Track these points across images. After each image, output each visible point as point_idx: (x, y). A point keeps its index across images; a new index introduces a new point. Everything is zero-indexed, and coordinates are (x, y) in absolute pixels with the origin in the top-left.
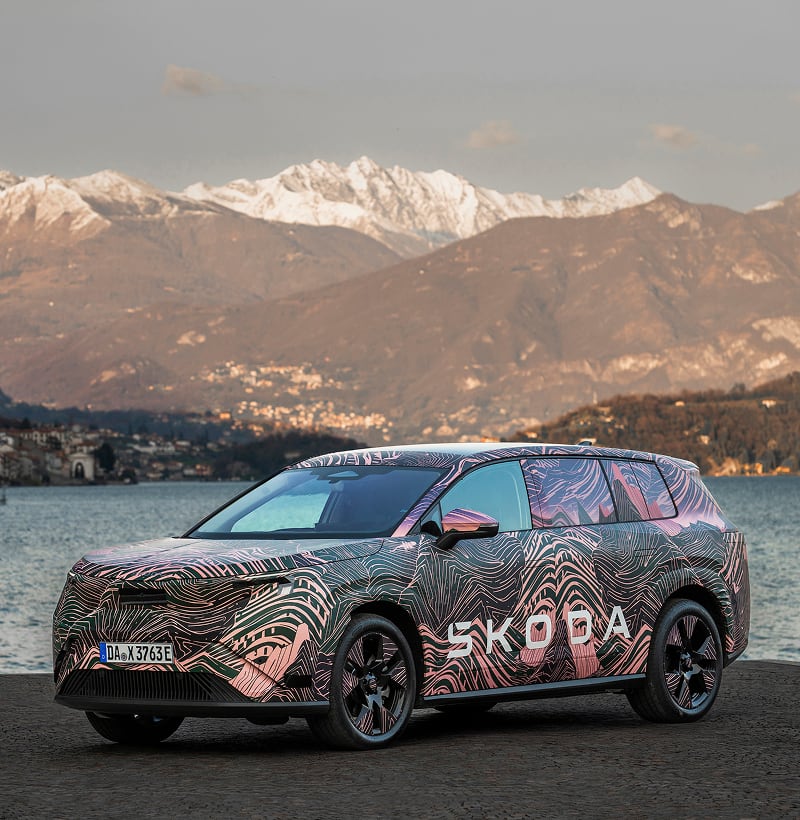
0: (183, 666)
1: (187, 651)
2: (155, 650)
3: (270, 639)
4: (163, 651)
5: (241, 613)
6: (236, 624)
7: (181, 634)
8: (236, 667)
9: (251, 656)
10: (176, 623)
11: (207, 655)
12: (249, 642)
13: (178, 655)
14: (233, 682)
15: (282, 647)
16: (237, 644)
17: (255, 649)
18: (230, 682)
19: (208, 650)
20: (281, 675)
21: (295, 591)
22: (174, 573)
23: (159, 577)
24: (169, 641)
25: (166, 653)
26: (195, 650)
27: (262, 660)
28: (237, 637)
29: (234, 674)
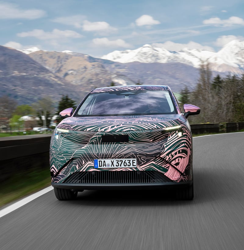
0: (141, 168)
1: (143, 161)
2: (127, 162)
3: (180, 155)
4: (131, 162)
5: (166, 144)
6: (166, 149)
7: (140, 154)
8: (167, 168)
9: (173, 163)
10: (136, 149)
11: (154, 163)
12: (173, 156)
13: (139, 163)
14: (166, 174)
15: (184, 158)
16: (168, 157)
17: (175, 159)
18: (165, 174)
19: (154, 160)
20: (184, 170)
21: (184, 134)
22: (130, 128)
23: (123, 130)
24: (134, 157)
25: (133, 163)
26: (148, 161)
27: (177, 164)
28: (168, 155)
29: (166, 170)
